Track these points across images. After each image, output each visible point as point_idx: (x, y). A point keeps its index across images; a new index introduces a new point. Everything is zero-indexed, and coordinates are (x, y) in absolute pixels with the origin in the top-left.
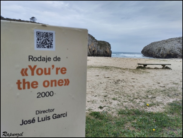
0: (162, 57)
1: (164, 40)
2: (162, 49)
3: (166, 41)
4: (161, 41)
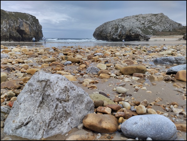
2: (121, 27)
3: (122, 20)
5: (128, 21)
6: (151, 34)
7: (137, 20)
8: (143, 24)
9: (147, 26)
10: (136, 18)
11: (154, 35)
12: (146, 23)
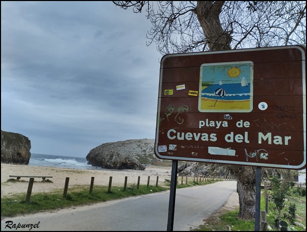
0: (115, 167)
1: (120, 142)
2: (116, 155)
3: (123, 144)
4: (116, 143)
5: (128, 146)
6: (150, 163)
7: (139, 146)
8: (145, 151)
9: (148, 154)
10: (138, 144)
11: (152, 164)
12: (147, 150)
